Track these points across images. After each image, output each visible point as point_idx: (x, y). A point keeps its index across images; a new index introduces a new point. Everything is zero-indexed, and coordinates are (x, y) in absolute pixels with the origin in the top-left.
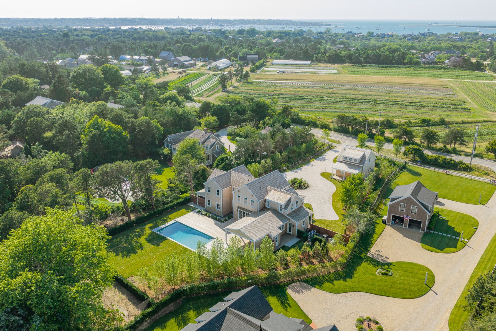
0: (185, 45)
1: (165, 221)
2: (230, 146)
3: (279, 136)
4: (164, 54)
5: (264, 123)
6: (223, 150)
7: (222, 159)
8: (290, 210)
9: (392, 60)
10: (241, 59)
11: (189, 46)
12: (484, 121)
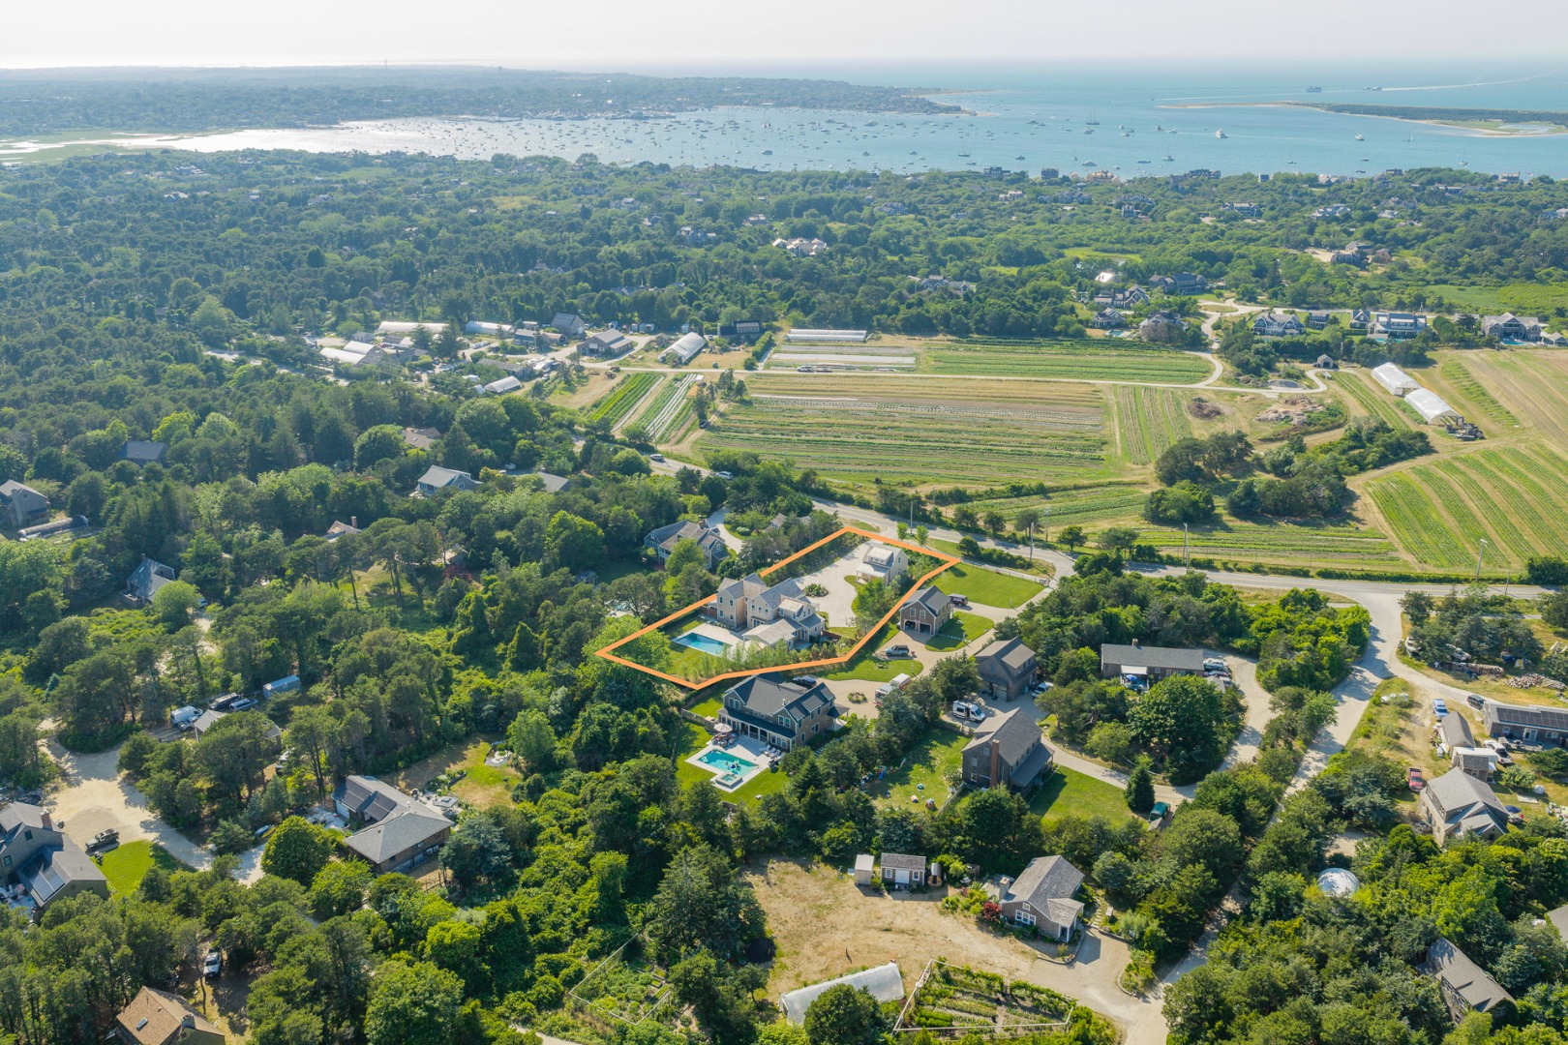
0: (604, 296)
1: (680, 633)
2: (735, 544)
3: (794, 530)
4: (561, 319)
5: (775, 506)
6: (724, 551)
7: (728, 564)
8: (802, 617)
9: (1031, 326)
10: (725, 331)
11: (613, 296)
12: (1110, 484)
